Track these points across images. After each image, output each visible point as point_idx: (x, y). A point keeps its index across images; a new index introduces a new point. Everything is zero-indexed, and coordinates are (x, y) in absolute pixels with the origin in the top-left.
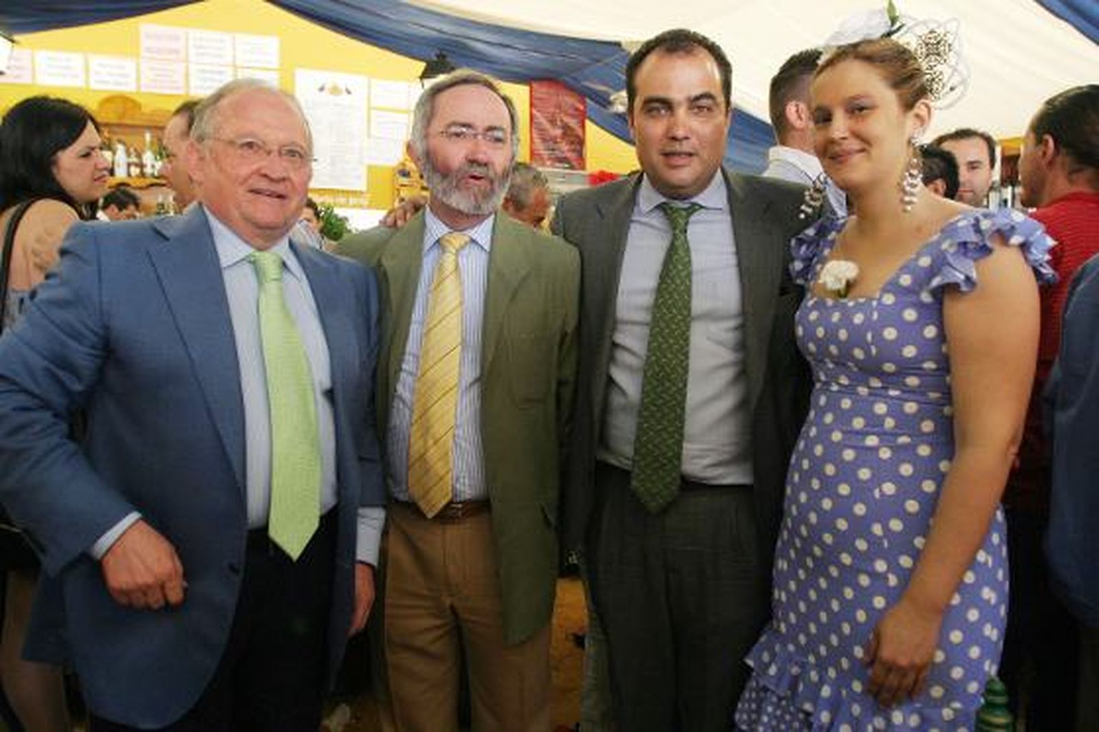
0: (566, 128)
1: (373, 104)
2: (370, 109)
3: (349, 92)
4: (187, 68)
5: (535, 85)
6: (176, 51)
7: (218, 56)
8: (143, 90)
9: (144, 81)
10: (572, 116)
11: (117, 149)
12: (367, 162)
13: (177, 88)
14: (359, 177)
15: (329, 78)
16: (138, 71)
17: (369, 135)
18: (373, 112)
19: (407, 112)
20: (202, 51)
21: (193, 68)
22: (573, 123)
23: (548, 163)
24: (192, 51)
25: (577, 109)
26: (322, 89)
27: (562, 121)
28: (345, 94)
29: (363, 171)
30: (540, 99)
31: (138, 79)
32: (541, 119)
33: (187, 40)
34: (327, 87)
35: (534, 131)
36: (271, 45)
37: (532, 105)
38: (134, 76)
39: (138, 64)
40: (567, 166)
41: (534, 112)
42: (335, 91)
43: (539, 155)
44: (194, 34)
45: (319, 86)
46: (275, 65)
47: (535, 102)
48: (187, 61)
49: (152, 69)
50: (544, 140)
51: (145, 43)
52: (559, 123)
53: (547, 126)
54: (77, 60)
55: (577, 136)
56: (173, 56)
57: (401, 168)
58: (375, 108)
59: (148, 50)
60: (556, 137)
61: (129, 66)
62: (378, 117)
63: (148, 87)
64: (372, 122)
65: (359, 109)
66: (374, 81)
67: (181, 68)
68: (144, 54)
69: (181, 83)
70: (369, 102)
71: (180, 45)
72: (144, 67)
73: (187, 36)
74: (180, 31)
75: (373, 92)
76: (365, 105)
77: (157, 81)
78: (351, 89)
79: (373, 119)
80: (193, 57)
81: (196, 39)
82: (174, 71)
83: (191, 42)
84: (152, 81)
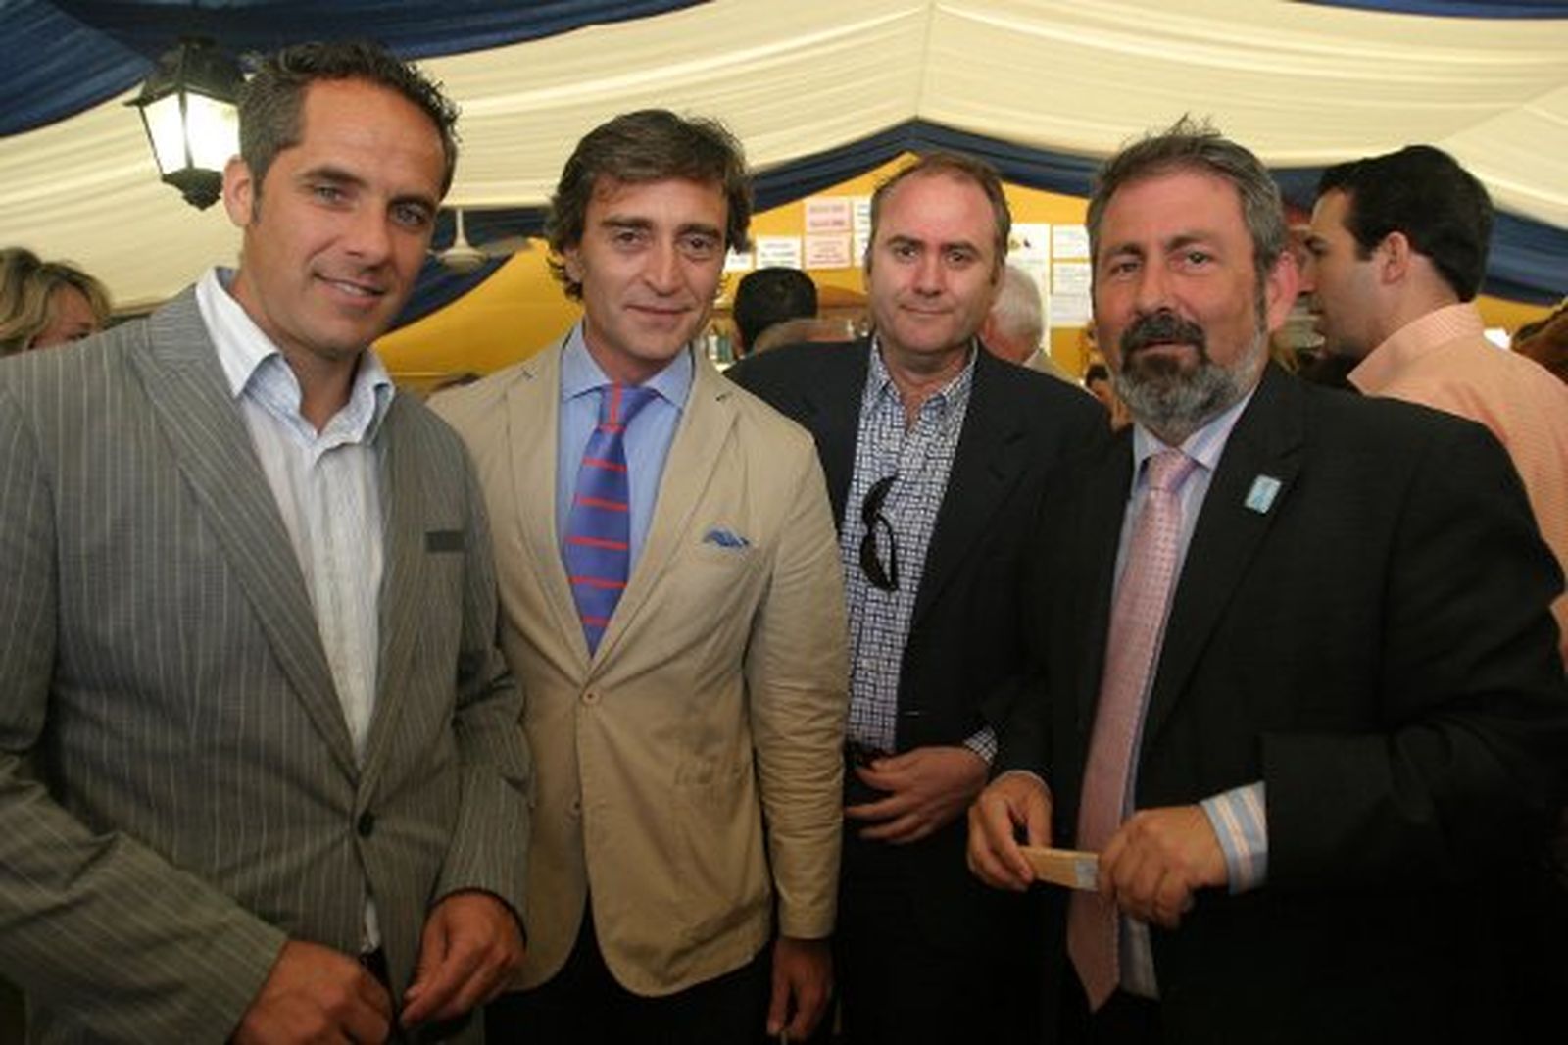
1: (1056, 255)
2: (1052, 260)
3: (1027, 244)
4: (852, 240)
6: (839, 223)
9: (809, 257)
13: (841, 261)
16: (803, 247)
17: (1051, 292)
18: (1056, 266)
19: (1083, 260)
21: (858, 238)
24: (857, 221)
28: (1025, 247)
31: (803, 258)
33: (851, 210)
38: (798, 254)
39: (803, 241)
44: (859, 201)
48: (852, 230)
49: (817, 244)
51: (809, 217)
56: (837, 228)
58: (1062, 260)
59: (814, 224)
61: (794, 244)
62: (1064, 270)
63: (813, 262)
64: (1055, 279)
65: (1040, 262)
66: (1056, 229)
67: (845, 239)
68: (809, 229)
69: (846, 255)
70: (1051, 251)
71: (844, 216)
72: (808, 244)
73: (851, 206)
74: (843, 200)
75: (1055, 242)
76: (1046, 258)
77: (819, 256)
78: (1030, 241)
79: (1057, 272)
80: (857, 225)
81: (861, 207)
82: (839, 243)
83: (856, 210)
84: (816, 256)
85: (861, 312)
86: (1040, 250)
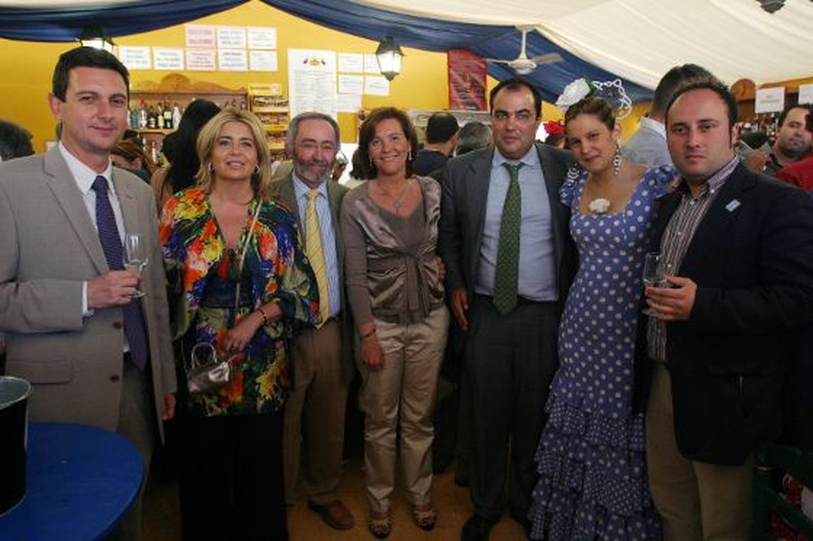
0: (474, 82)
1: (340, 70)
2: (338, 73)
3: (324, 63)
4: (217, 53)
5: (451, 52)
6: (206, 41)
7: (237, 43)
8: (189, 69)
9: (189, 63)
10: (477, 72)
11: (173, 110)
12: (337, 110)
13: (211, 66)
15: (310, 54)
16: (185, 57)
17: (338, 92)
18: (340, 76)
20: (226, 40)
21: (220, 52)
22: (477, 77)
23: (462, 107)
24: (220, 41)
25: (480, 68)
26: (305, 62)
27: (470, 76)
28: (321, 64)
30: (455, 63)
31: (185, 63)
32: (456, 76)
33: (216, 34)
34: (309, 60)
35: (451, 84)
37: (450, 67)
38: (182, 58)
39: (185, 52)
40: (474, 108)
41: (451, 71)
42: (315, 62)
43: (454, 101)
44: (221, 29)
45: (304, 59)
46: (274, 46)
47: (452, 65)
48: (216, 47)
49: (194, 54)
50: (458, 91)
51: (189, 36)
52: (468, 78)
53: (460, 80)
54: (146, 50)
55: (481, 87)
56: (207, 45)
57: (361, 114)
58: (341, 73)
59: (191, 41)
60: (466, 88)
61: (180, 53)
62: (344, 78)
63: (191, 66)
64: (340, 83)
65: (331, 73)
66: (340, 55)
67: (212, 53)
68: (188, 45)
69: (213, 63)
70: (337, 69)
71: (211, 37)
72: (189, 53)
73: (216, 30)
74: (211, 28)
75: (340, 62)
76: (334, 71)
77: (197, 62)
78: (325, 61)
79: (341, 80)
80: (220, 44)
81: (222, 32)
82: (208, 55)
83: (219, 34)
84: (194, 62)
85: (225, 99)
86: (331, 66)
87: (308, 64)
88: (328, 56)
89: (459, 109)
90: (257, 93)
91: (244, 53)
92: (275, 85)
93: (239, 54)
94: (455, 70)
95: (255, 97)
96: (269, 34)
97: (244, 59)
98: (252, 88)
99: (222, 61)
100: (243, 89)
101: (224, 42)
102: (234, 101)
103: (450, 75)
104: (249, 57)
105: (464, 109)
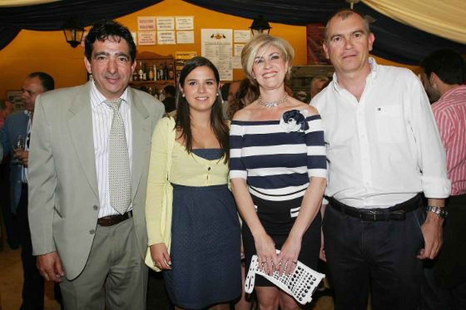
1: (235, 41)
2: (234, 43)
3: (224, 37)
4: (156, 33)
5: (310, 26)
6: (151, 27)
7: (169, 27)
8: (139, 44)
9: (139, 40)
12: (233, 67)
13: (152, 42)
14: (229, 75)
15: (216, 31)
16: (137, 37)
17: (233, 55)
18: (235, 45)
20: (162, 25)
21: (158, 33)
23: (316, 63)
24: (158, 26)
26: (212, 37)
28: (222, 38)
29: (231, 72)
30: (312, 32)
31: (137, 41)
32: (313, 42)
33: (156, 21)
34: (215, 35)
35: (309, 48)
36: (190, 20)
37: (308, 35)
39: (137, 34)
40: (326, 63)
41: (309, 38)
42: (218, 37)
43: (312, 59)
45: (211, 35)
46: (193, 28)
47: (310, 34)
48: (156, 30)
49: (142, 35)
50: (315, 52)
51: (140, 24)
53: (315, 44)
56: (151, 29)
58: (236, 43)
59: (141, 27)
60: (320, 50)
62: (238, 47)
63: (141, 42)
64: (234, 49)
65: (229, 44)
66: (235, 31)
67: (154, 33)
68: (139, 29)
69: (154, 40)
70: (233, 40)
71: (153, 24)
72: (139, 35)
73: (156, 20)
74: (153, 18)
75: (235, 36)
76: (231, 42)
77: (144, 40)
80: (158, 28)
81: (159, 21)
82: (152, 35)
83: (158, 22)
84: (142, 40)
85: (160, 62)
86: (229, 39)
87: (214, 38)
88: (228, 32)
89: (315, 64)
90: (180, 57)
91: (173, 32)
92: (192, 52)
93: (171, 34)
94: (312, 38)
95: (178, 60)
96: (189, 20)
97: (173, 37)
98: (178, 55)
99: (160, 38)
100: (170, 55)
101: (160, 27)
102: (165, 63)
103: (308, 42)
104: (176, 35)
105: (319, 64)
